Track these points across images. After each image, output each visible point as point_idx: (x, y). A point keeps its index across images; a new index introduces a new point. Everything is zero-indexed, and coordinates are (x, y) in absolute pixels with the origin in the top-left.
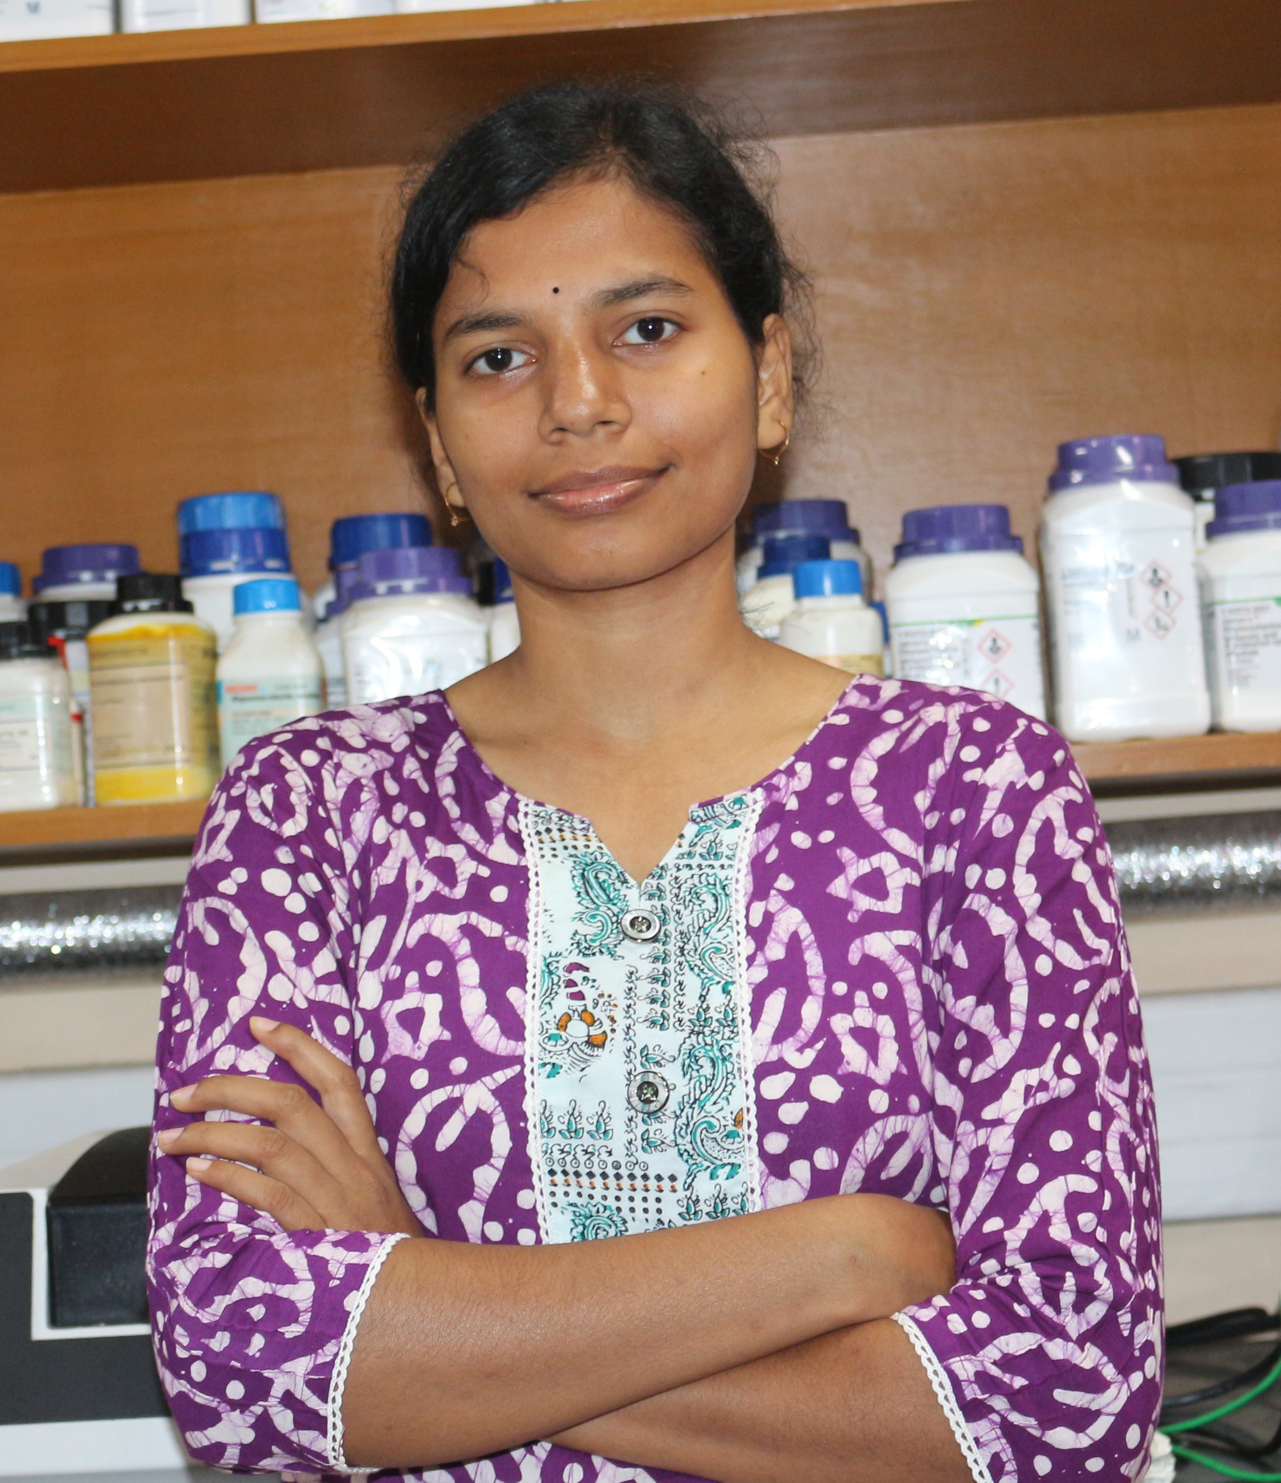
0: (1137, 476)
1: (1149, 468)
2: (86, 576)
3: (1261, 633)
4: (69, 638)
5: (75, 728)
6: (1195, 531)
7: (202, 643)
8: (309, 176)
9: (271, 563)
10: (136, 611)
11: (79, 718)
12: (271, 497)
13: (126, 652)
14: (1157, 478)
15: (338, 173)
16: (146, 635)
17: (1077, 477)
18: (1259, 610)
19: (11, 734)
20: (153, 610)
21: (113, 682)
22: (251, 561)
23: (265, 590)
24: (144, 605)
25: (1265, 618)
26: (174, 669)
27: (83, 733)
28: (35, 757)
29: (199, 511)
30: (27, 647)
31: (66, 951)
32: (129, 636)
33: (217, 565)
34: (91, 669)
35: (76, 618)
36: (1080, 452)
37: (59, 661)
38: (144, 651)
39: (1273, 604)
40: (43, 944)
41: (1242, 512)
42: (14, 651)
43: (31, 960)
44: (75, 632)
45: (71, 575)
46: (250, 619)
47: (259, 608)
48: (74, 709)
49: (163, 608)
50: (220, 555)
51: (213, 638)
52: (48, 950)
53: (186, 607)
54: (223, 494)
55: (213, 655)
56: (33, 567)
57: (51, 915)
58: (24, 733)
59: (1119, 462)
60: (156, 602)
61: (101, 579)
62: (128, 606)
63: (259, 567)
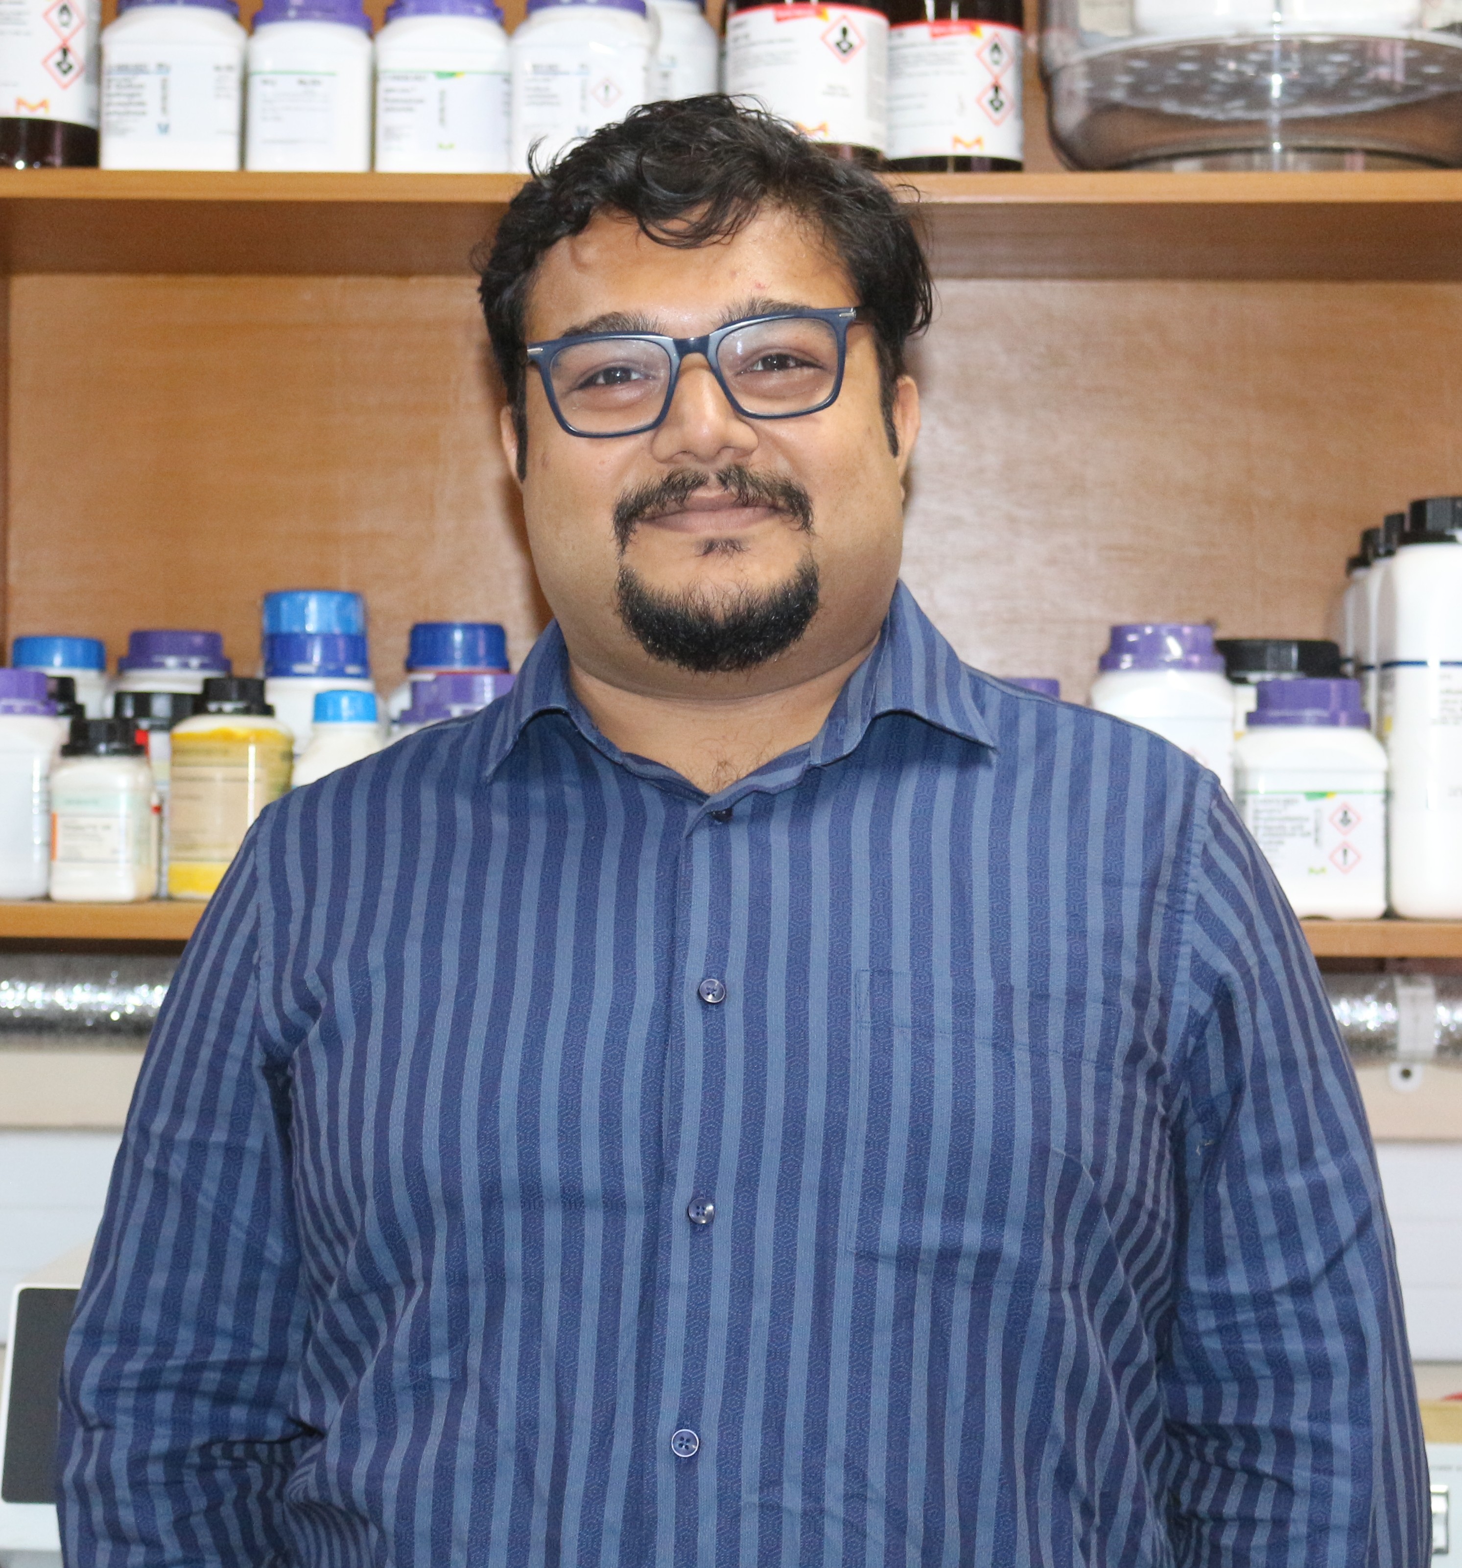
0: (1184, 665)
1: (1195, 659)
2: (171, 661)
3: (1288, 825)
4: (153, 728)
5: (154, 819)
6: (1234, 721)
7: (281, 748)
8: (414, 281)
9: (352, 669)
10: (220, 712)
11: (158, 809)
12: (353, 596)
13: (209, 752)
14: (1204, 667)
15: (441, 280)
16: (228, 737)
17: (1127, 660)
18: (1288, 802)
19: (94, 827)
20: (237, 712)
21: (192, 779)
22: (332, 667)
23: (345, 702)
24: (228, 707)
25: (1293, 811)
26: (252, 771)
27: (161, 821)
28: (115, 851)
29: (285, 605)
30: (116, 745)
31: (124, 1017)
32: (212, 736)
33: (299, 668)
34: (173, 764)
35: (161, 708)
36: (1132, 638)
37: (144, 759)
38: (226, 752)
39: (1302, 799)
40: (104, 1009)
41: (1280, 706)
42: (102, 748)
43: (89, 1023)
44: (158, 723)
45: (157, 659)
46: (327, 727)
47: (337, 717)
48: (155, 801)
49: (247, 711)
50: (303, 658)
51: (291, 741)
52: (107, 1015)
53: (268, 711)
54: (309, 590)
55: (290, 757)
56: (120, 646)
57: (112, 981)
58: (107, 827)
59: (1168, 651)
60: (240, 705)
61: (185, 666)
62: (213, 706)
63: (339, 673)
